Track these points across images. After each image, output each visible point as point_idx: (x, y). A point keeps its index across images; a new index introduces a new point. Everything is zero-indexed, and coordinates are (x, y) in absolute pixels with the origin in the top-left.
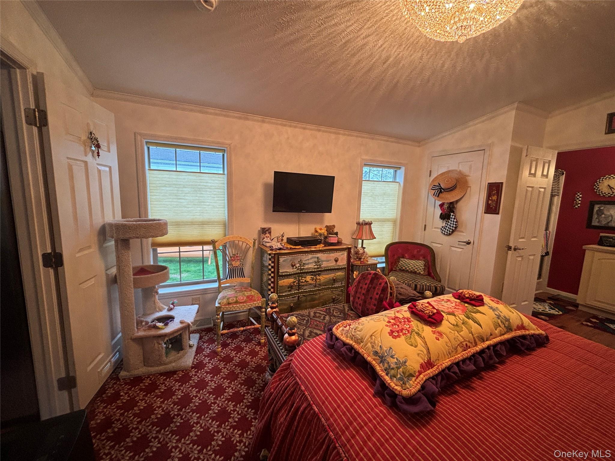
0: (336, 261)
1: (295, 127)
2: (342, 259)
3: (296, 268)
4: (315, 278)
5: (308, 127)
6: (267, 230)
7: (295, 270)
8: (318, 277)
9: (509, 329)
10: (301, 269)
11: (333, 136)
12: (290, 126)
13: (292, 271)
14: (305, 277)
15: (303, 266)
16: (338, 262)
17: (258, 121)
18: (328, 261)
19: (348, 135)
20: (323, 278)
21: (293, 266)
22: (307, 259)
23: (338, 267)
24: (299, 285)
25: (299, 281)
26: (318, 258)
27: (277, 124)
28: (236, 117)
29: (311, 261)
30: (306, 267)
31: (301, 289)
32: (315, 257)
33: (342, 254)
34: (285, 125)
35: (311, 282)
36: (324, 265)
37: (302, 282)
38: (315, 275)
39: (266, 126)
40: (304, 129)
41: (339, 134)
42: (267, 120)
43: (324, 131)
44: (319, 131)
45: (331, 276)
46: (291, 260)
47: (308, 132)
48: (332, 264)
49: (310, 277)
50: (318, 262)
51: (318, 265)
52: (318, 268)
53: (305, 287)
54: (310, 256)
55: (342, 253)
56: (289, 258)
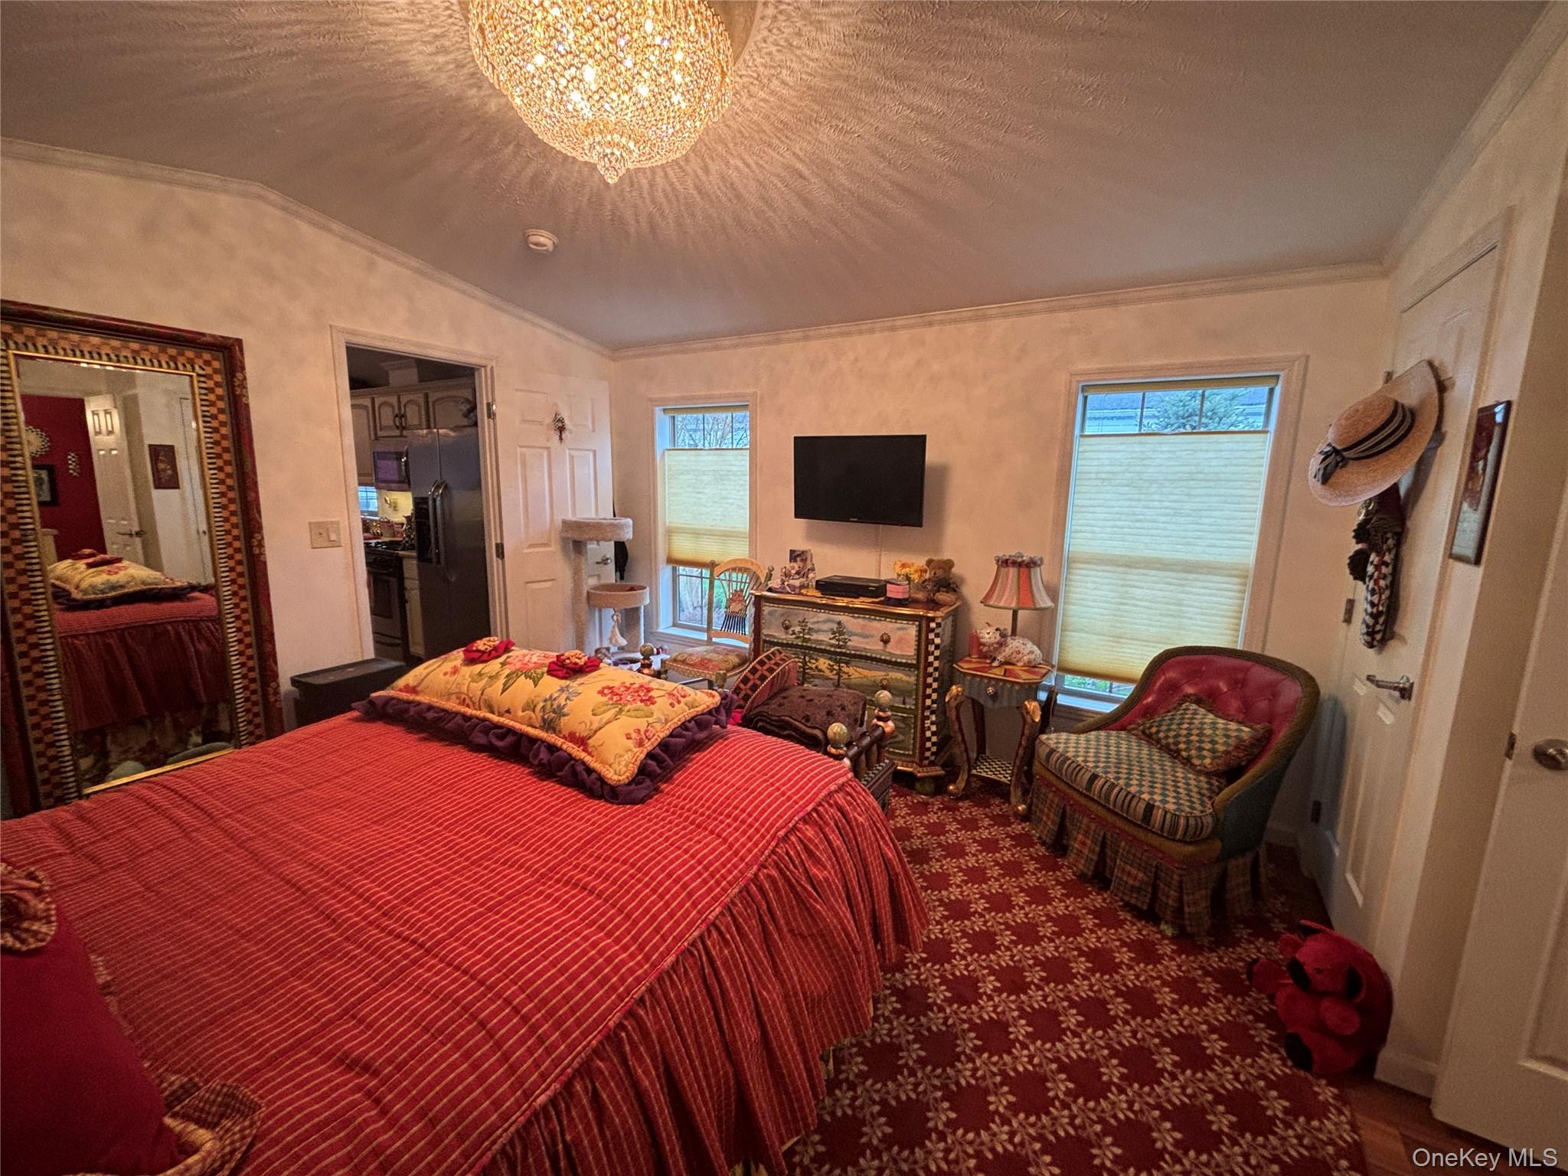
0: (886, 641)
1: (872, 331)
2: (901, 640)
3: (794, 633)
4: (836, 667)
5: (899, 323)
6: (799, 555)
7: (790, 638)
8: (845, 669)
9: (549, 725)
10: (805, 640)
11: (971, 328)
12: (861, 332)
13: (784, 637)
14: (817, 660)
15: (808, 634)
16: (889, 645)
17: (798, 340)
18: (866, 637)
19: (1019, 314)
20: (858, 675)
21: (787, 628)
22: (815, 620)
23: (888, 658)
24: (804, 673)
25: (805, 663)
26: (839, 623)
27: (832, 336)
28: (760, 343)
29: (825, 627)
30: (814, 637)
31: (809, 683)
32: (832, 621)
33: (899, 629)
34: (849, 334)
35: (828, 673)
36: (855, 643)
37: (811, 668)
38: (838, 662)
39: (814, 345)
40: (893, 329)
41: (985, 317)
42: (812, 333)
43: (941, 322)
44: (930, 324)
45: (877, 674)
46: (782, 615)
47: (904, 335)
48: (874, 647)
49: (828, 662)
50: (841, 633)
51: (838, 640)
52: (839, 647)
53: (817, 681)
54: (823, 616)
55: (898, 625)
56: (779, 609)
